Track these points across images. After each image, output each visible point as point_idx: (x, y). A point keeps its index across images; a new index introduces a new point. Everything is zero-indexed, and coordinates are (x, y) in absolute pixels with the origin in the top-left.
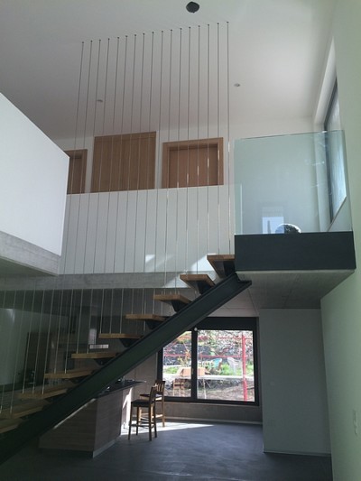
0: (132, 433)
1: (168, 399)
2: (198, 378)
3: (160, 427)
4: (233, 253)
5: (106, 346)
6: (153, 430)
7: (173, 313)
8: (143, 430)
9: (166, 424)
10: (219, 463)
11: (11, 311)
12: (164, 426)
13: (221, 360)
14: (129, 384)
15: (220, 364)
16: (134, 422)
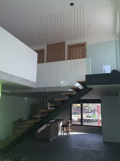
0: (62, 135)
1: (73, 125)
2: (83, 118)
3: (71, 133)
4: (85, 80)
5: (53, 108)
6: (68, 134)
7: (69, 98)
8: (65, 134)
9: (73, 132)
10: (88, 144)
11: (26, 98)
12: (72, 133)
13: (93, 113)
14: (61, 120)
15: (93, 114)
16: (63, 132)
